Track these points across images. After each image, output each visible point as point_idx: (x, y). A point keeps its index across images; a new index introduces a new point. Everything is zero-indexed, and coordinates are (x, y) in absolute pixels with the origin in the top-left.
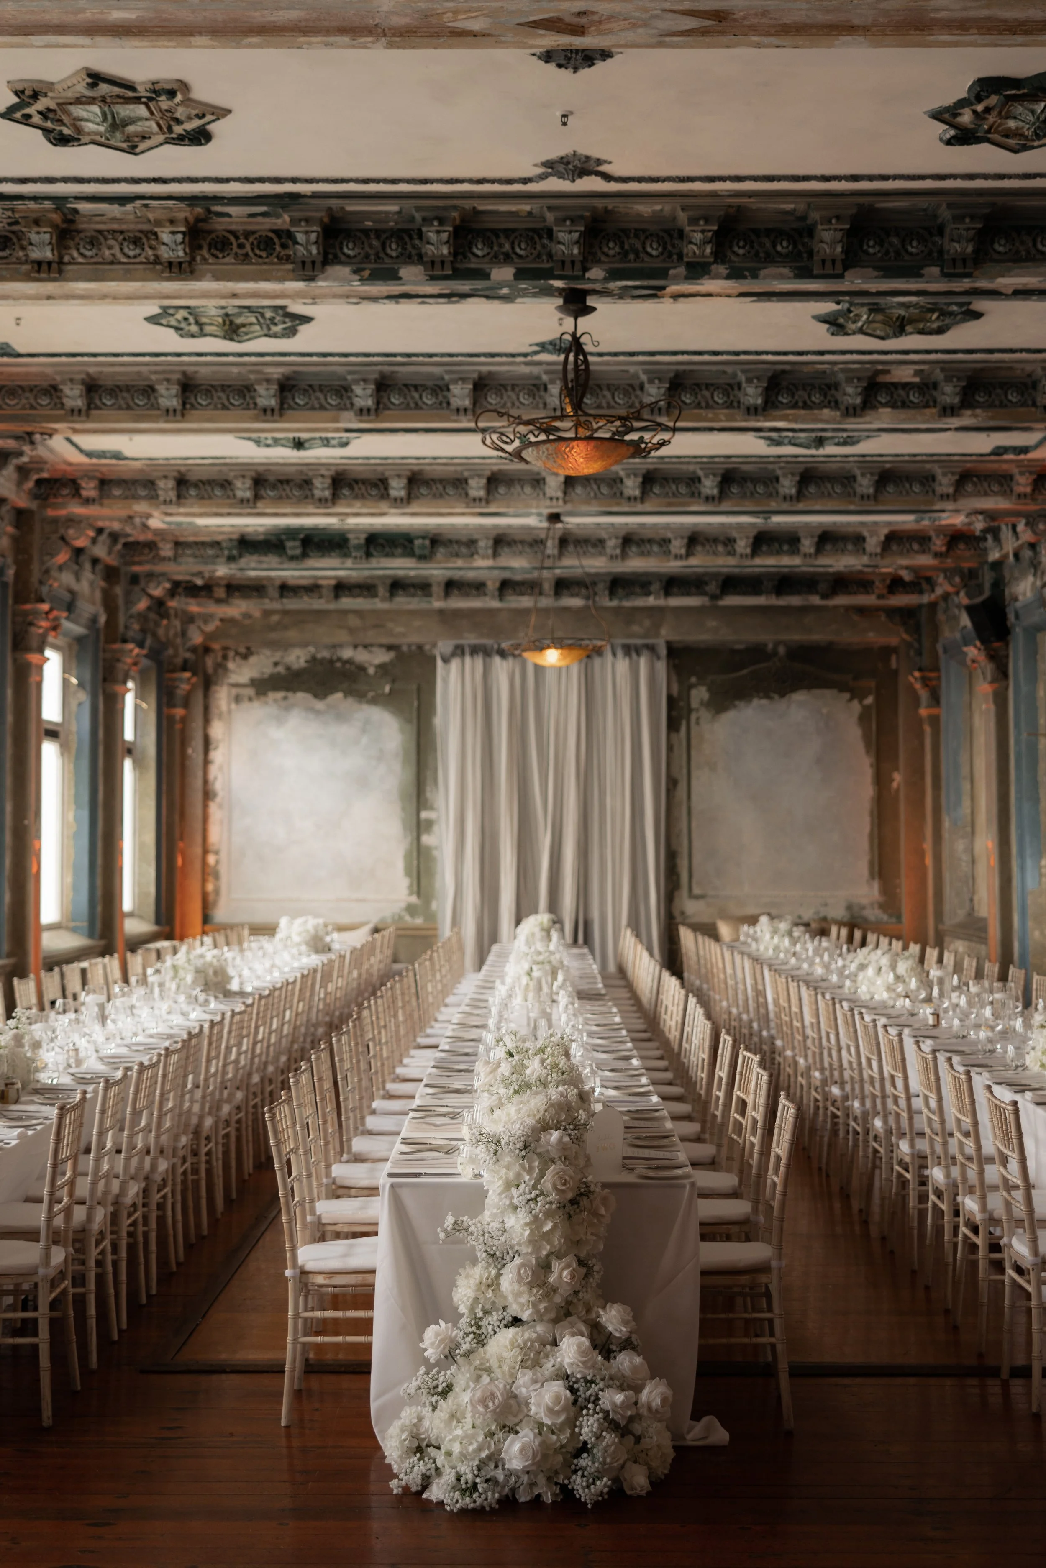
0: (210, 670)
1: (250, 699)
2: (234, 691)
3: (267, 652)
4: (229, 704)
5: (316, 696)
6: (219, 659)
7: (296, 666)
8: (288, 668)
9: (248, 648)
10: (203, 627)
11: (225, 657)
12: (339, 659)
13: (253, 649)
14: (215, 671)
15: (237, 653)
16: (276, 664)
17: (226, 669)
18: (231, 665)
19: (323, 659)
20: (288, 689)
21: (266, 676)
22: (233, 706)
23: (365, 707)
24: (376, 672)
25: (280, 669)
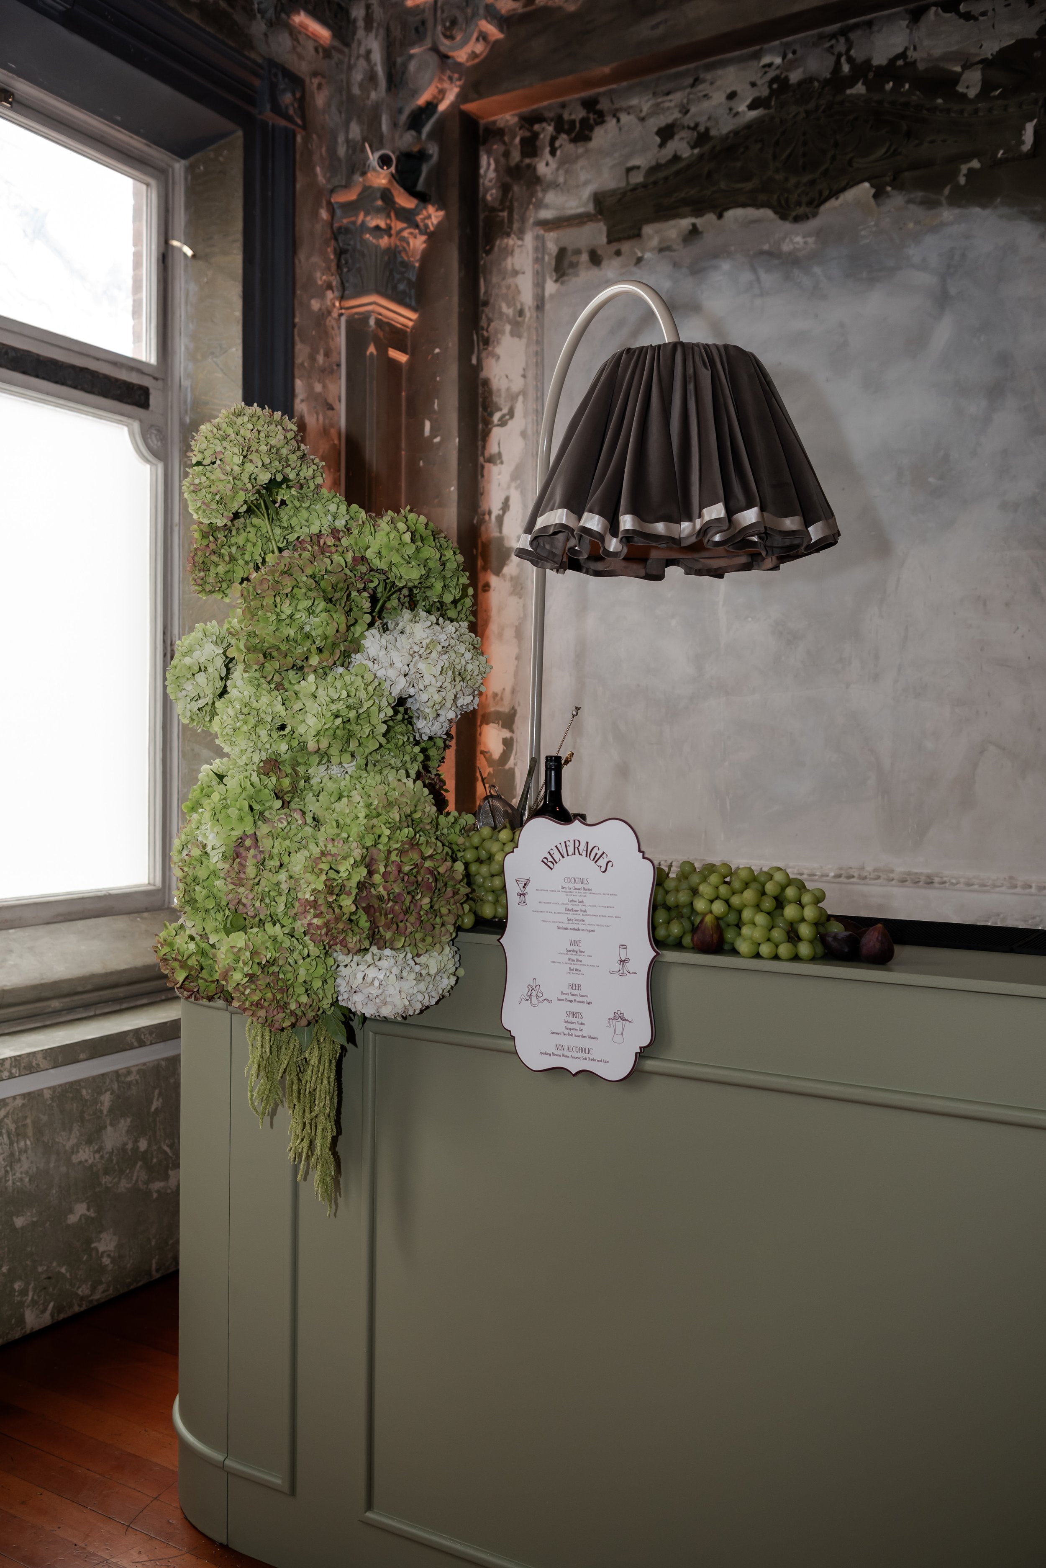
0: (491, 195)
1: (595, 259)
2: (552, 242)
3: (644, 102)
4: (539, 285)
5: (784, 212)
6: (516, 156)
7: (725, 126)
8: (702, 138)
9: (590, 104)
10: (445, 45)
11: (530, 147)
12: (862, 70)
13: (604, 105)
14: (505, 189)
15: (561, 126)
16: (666, 133)
17: (534, 181)
18: (545, 167)
19: (808, 81)
20: (698, 207)
21: (638, 178)
22: (551, 287)
23: (947, 214)
24: (987, 87)
25: (680, 146)
